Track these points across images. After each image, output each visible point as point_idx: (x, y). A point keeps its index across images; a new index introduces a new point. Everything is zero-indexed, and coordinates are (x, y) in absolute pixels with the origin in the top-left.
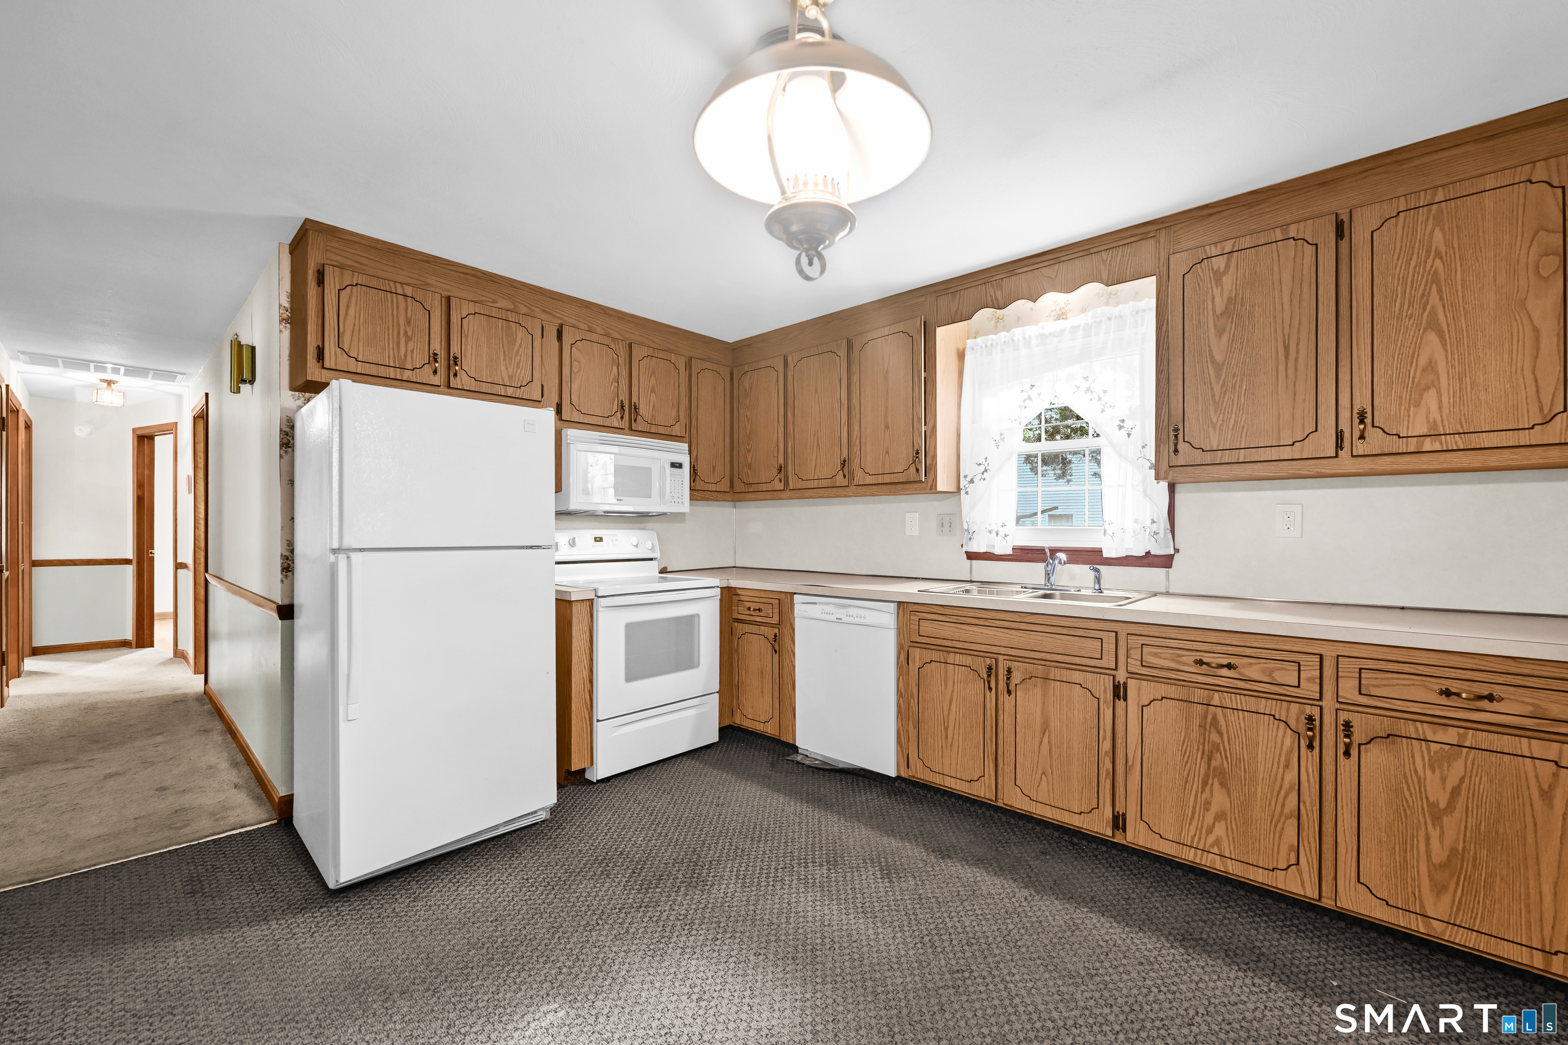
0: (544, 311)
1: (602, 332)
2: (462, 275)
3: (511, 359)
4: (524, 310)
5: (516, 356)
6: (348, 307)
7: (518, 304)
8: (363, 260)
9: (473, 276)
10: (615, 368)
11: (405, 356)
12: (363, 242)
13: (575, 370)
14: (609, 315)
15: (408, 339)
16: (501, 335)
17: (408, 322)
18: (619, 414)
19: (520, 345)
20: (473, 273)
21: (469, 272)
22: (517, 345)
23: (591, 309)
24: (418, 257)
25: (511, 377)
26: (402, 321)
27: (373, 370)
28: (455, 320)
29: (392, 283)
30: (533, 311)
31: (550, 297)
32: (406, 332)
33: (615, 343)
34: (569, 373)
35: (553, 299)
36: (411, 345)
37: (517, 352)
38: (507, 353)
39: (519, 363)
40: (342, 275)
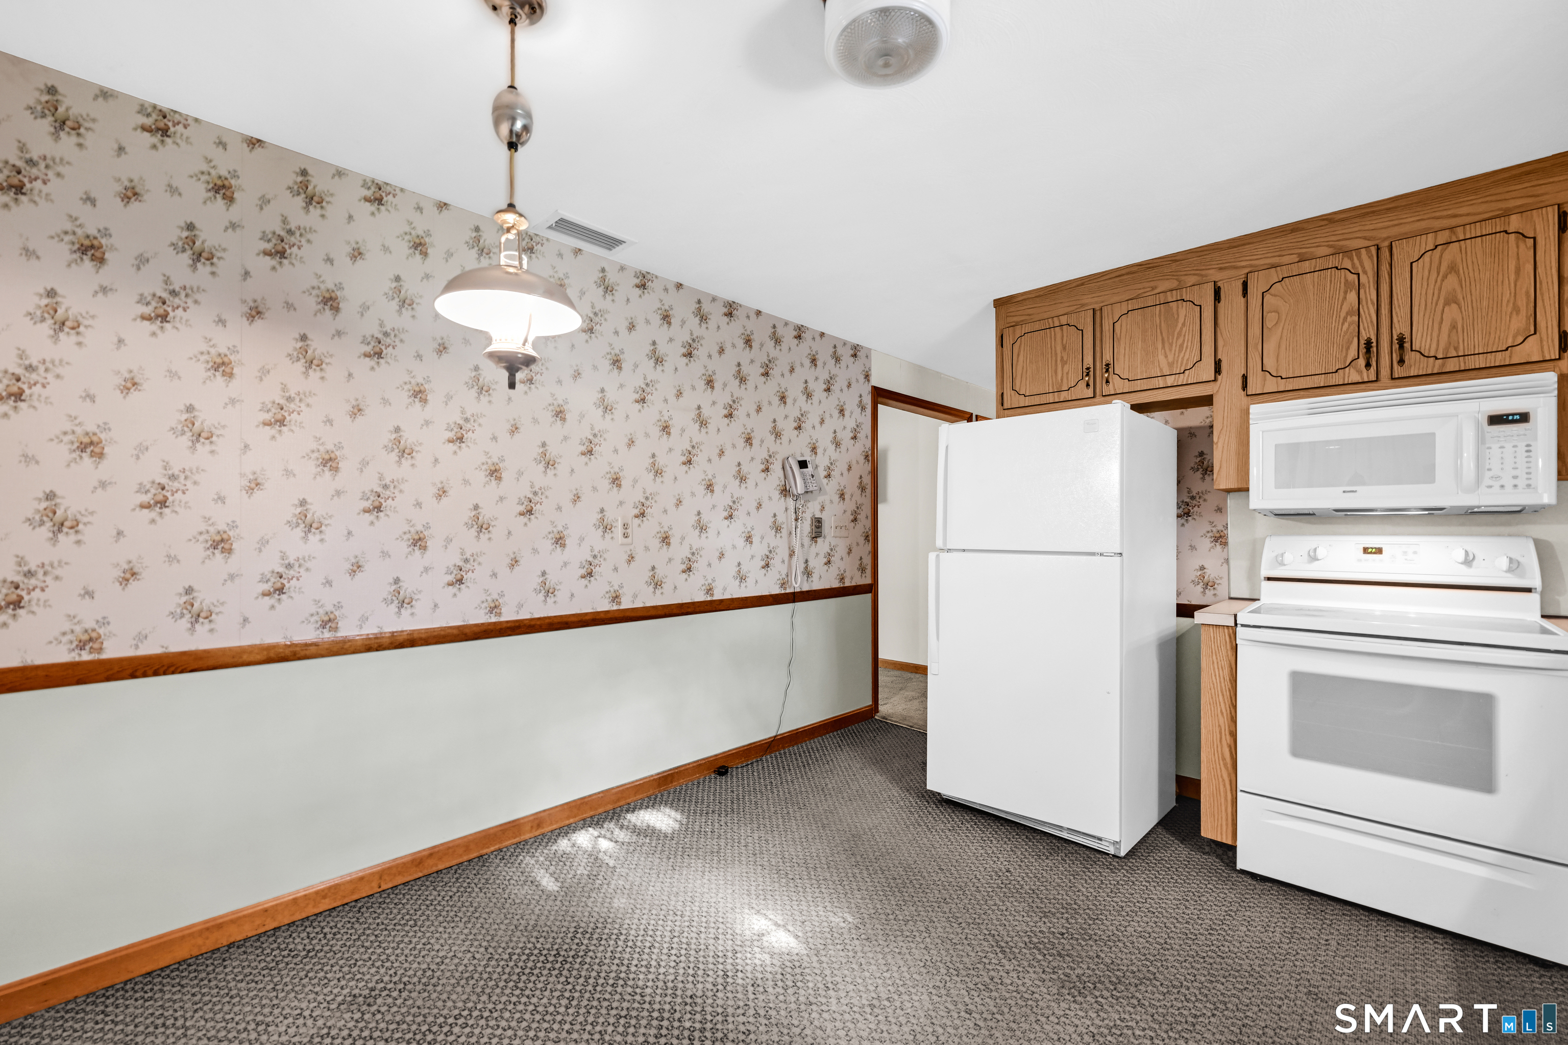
0: (1221, 269)
1: (1328, 251)
2: (1117, 279)
3: (1171, 345)
4: (1192, 280)
5: (1177, 339)
6: (1018, 355)
7: (1183, 278)
8: (1030, 311)
9: (1128, 274)
10: (1352, 296)
11: (1062, 380)
12: (1030, 296)
13: (1269, 324)
14: (1343, 220)
15: (1064, 363)
16: (1158, 322)
17: (1064, 348)
18: (1362, 362)
19: (1184, 324)
20: (1128, 270)
21: (1123, 272)
22: (1180, 325)
23: (1303, 229)
24: (1074, 285)
25: (1171, 365)
26: (1059, 348)
27: (1037, 400)
28: (1107, 328)
29: (1050, 320)
30: (1206, 276)
31: (1229, 248)
32: (1062, 358)
33: (1351, 259)
34: (1259, 332)
35: (1235, 247)
36: (1066, 368)
37: (1179, 334)
38: (1166, 339)
39: (1181, 346)
40: (1014, 332)
